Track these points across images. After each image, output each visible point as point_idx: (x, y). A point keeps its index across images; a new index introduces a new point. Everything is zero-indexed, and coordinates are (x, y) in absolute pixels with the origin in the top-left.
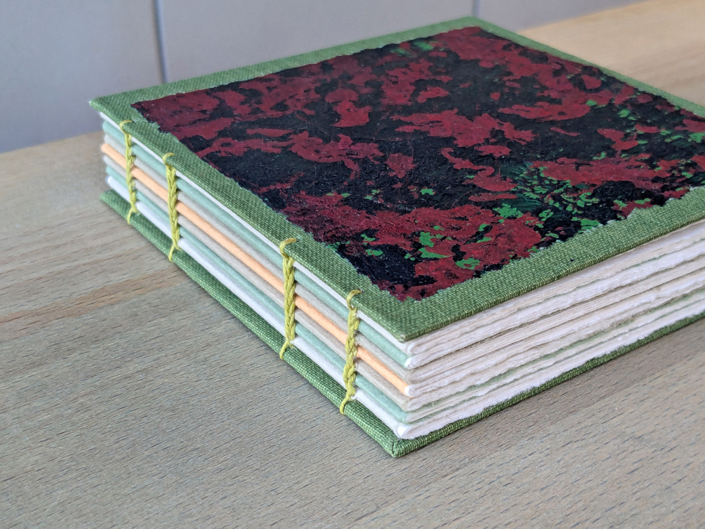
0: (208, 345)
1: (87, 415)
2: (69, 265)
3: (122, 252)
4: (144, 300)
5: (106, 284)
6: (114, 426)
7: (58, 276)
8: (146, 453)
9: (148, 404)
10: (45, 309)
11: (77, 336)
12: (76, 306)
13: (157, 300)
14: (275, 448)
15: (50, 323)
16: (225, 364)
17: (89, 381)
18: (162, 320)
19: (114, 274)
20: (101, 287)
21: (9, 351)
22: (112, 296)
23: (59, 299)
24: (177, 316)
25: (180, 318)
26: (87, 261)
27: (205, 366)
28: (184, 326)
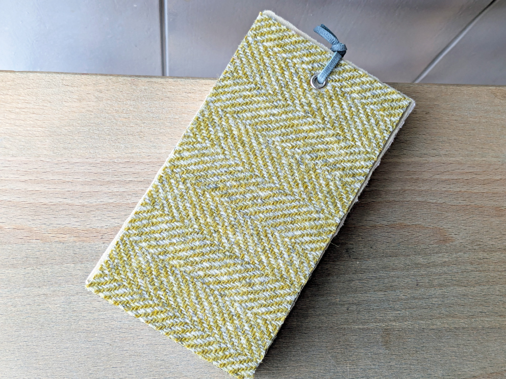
0: (77, 294)
1: (14, 309)
2: (61, 200)
3: (86, 203)
4: (73, 247)
5: (66, 225)
6: (19, 322)
7: (52, 206)
8: (20, 344)
9: (36, 317)
10: (35, 229)
11: (36, 257)
12: (47, 234)
13: (78, 250)
14: (60, 369)
15: (31, 241)
16: (75, 309)
17: (25, 289)
18: (73, 265)
19: (74, 219)
20: (63, 226)
21: (9, 251)
22: (64, 236)
23: (44, 225)
24: (79, 266)
25: (79, 268)
26: (69, 202)
27: (68, 307)
28: (77, 275)
